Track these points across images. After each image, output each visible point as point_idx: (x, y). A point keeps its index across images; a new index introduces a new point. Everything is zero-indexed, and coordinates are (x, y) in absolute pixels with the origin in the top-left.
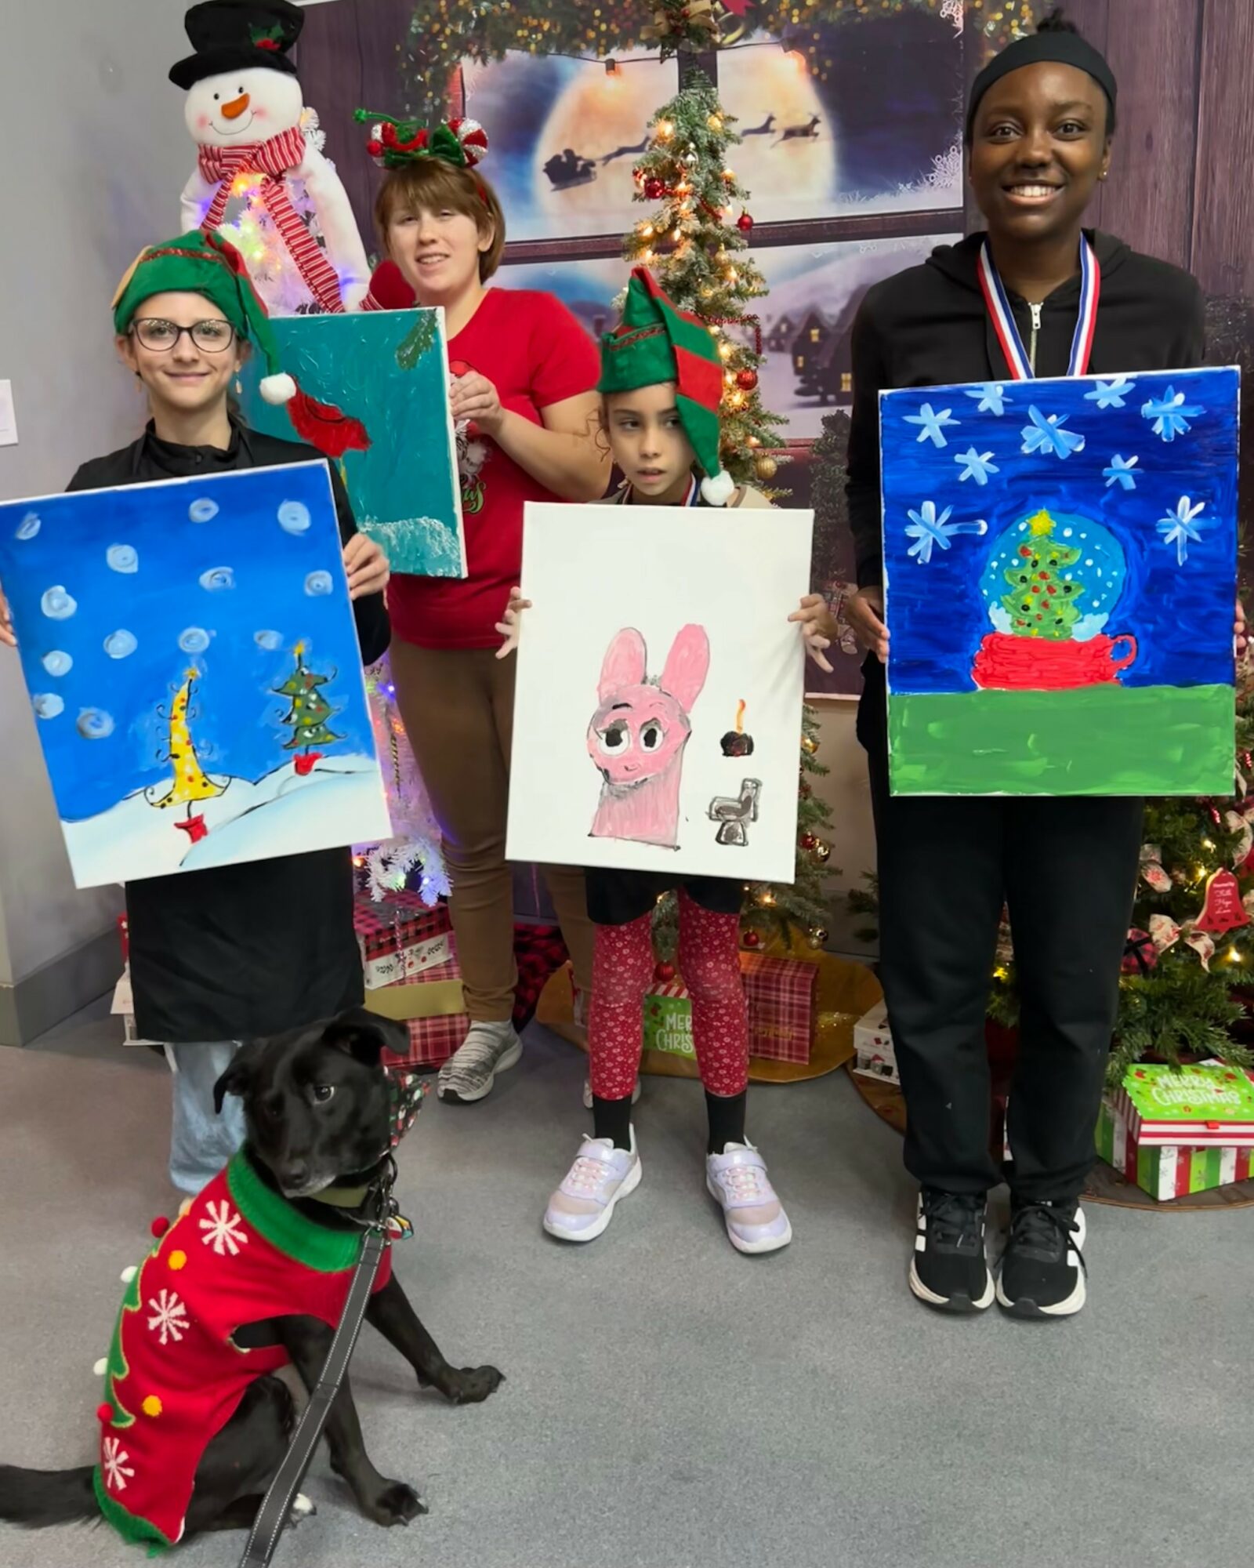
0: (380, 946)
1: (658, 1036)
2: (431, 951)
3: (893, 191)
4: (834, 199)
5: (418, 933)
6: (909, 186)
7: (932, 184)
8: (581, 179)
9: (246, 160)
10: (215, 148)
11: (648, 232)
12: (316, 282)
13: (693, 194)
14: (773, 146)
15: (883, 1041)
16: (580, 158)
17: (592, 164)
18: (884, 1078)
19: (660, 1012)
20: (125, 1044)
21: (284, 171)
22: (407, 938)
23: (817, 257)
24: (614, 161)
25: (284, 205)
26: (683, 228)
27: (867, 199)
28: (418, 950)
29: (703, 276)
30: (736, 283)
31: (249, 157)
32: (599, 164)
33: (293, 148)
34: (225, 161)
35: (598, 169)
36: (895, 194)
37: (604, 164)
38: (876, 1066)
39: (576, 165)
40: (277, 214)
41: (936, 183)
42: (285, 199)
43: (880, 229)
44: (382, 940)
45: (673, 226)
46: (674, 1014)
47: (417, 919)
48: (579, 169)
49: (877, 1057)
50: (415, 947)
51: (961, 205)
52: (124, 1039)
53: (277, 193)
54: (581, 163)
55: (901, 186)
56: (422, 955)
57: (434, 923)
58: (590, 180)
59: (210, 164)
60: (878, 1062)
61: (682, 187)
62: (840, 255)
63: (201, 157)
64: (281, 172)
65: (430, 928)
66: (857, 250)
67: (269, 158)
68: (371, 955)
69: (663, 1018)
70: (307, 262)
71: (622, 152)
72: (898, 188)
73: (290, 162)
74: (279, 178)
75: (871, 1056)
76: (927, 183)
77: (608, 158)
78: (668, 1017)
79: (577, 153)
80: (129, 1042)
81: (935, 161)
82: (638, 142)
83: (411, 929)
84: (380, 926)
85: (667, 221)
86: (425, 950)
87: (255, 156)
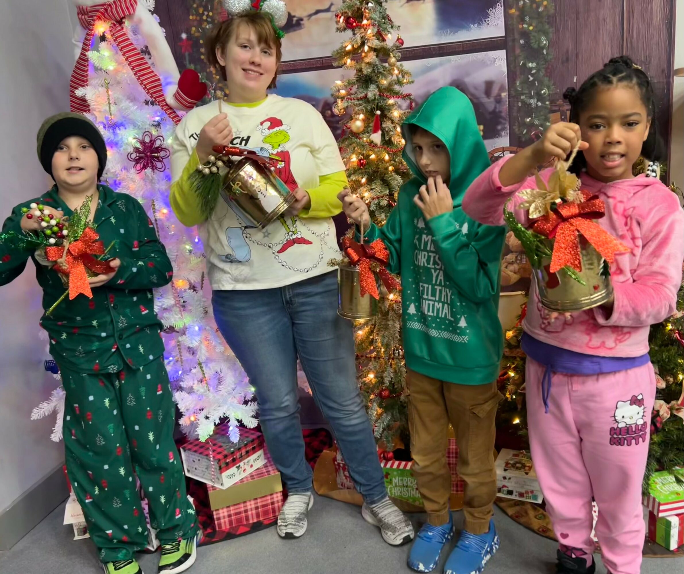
0: (227, 464)
1: (389, 490)
2: (255, 460)
3: (468, 29)
4: (436, 34)
5: (247, 452)
6: (476, 25)
7: (488, 24)
8: (296, 28)
9: (101, 13)
10: (85, 7)
11: (349, 48)
12: (145, 82)
13: (373, 25)
14: (402, 6)
15: (507, 478)
16: (294, 17)
17: (302, 20)
18: (509, 497)
19: (389, 477)
20: (75, 539)
21: (124, 18)
22: (242, 457)
23: (429, 65)
24: (314, 17)
25: (124, 38)
26: (369, 44)
27: (454, 33)
28: (248, 462)
29: (381, 72)
30: (397, 76)
31: (102, 10)
32: (305, 19)
33: (129, 5)
34: (90, 14)
35: (305, 22)
36: (469, 30)
37: (309, 19)
38: (504, 491)
39: (292, 21)
40: (120, 43)
41: (490, 24)
42: (124, 34)
43: (461, 49)
44: (228, 461)
45: (363, 44)
46: (397, 478)
47: (246, 445)
48: (294, 22)
49: (504, 486)
50: (246, 461)
51: (504, 35)
52: (74, 536)
53: (120, 30)
54: (295, 19)
55: (472, 26)
56: (250, 464)
57: (255, 445)
58: (301, 29)
59: (83, 17)
60: (505, 489)
61: (365, 22)
62: (441, 64)
63: (78, 14)
64: (122, 19)
65: (254, 448)
66: (450, 61)
67: (114, 10)
68: (222, 470)
69: (391, 480)
70: (140, 71)
71: (318, 12)
72: (470, 27)
73: (127, 13)
74: (120, 22)
75: (501, 486)
76: (486, 24)
77: (310, 16)
78: (394, 479)
79: (293, 14)
80: (77, 538)
81: (489, 12)
82: (326, 6)
83: (243, 452)
84: (226, 452)
85: (359, 42)
86: (252, 460)
87: (106, 10)
